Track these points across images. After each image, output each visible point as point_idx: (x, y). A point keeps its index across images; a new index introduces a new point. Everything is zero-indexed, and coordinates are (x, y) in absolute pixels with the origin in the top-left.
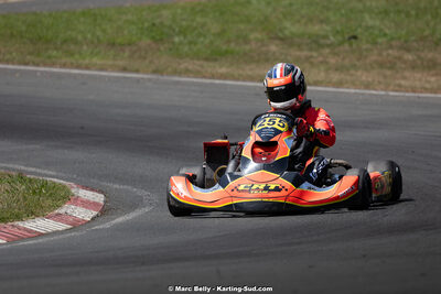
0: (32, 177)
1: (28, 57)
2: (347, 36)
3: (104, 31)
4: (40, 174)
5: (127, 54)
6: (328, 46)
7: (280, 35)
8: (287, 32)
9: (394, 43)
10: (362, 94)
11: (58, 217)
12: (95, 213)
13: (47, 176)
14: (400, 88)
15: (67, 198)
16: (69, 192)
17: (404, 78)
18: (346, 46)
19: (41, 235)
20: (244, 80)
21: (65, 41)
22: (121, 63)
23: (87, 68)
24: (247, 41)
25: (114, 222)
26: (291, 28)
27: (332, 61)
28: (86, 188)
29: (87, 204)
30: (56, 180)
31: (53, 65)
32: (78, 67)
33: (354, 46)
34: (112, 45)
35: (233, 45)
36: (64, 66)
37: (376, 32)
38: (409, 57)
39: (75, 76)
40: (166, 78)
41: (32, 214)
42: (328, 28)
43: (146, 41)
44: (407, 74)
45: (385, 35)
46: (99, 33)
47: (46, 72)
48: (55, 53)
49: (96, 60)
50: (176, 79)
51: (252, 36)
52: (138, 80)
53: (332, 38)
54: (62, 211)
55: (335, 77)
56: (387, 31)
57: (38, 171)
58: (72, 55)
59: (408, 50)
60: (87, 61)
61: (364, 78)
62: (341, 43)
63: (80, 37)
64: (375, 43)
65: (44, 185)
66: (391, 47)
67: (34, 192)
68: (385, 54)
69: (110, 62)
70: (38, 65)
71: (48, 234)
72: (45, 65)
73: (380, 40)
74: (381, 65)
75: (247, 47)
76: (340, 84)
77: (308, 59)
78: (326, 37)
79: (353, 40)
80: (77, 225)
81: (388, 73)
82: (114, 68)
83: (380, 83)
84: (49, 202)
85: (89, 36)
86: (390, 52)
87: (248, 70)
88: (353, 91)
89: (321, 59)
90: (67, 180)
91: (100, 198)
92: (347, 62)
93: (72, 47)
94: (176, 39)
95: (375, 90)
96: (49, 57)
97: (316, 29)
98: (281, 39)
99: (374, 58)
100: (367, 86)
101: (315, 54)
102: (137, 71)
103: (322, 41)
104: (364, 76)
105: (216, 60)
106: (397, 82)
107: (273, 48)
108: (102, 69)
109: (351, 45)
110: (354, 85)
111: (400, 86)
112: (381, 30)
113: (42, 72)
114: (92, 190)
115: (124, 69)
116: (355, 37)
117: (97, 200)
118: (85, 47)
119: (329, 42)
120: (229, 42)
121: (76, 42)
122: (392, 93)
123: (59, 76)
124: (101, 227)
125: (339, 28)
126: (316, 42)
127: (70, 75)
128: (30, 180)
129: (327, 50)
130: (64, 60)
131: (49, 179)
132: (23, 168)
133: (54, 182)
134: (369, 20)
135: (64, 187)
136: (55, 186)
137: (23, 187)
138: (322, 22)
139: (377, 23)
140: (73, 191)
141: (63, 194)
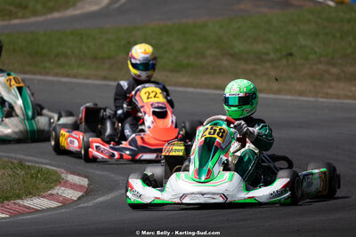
0: (30, 164)
1: (28, 68)
2: (284, 53)
3: (88, 47)
4: (36, 162)
5: (107, 66)
6: (272, 61)
7: (231, 52)
8: (236, 50)
9: (322, 59)
10: (297, 100)
11: (51, 197)
12: (80, 194)
13: (42, 163)
14: (327, 95)
15: (58, 181)
16: (59, 176)
17: (330, 87)
18: (284, 61)
19: (37, 211)
20: (201, 88)
21: (57, 55)
22: (103, 73)
23: (75, 77)
24: (203, 56)
25: (96, 201)
26: (239, 46)
27: (273, 73)
28: (73, 173)
29: (74, 187)
30: (49, 167)
31: (47, 74)
32: (67, 76)
34: (95, 58)
35: (192, 60)
36: (56, 75)
37: (308, 50)
38: (334, 70)
39: (65, 83)
41: (30, 194)
42: (269, 47)
43: (122, 56)
44: (333, 84)
45: (315, 53)
46: (85, 49)
47: (42, 80)
48: (48, 65)
49: (82, 71)
51: (209, 52)
53: (272, 55)
54: (54, 192)
55: (275, 86)
56: (317, 50)
57: (35, 159)
58: (62, 66)
59: (334, 65)
60: (75, 71)
61: (298, 87)
62: (280, 59)
63: (69, 52)
64: (307, 59)
65: (40, 170)
66: (320, 62)
67: (32, 177)
68: (315, 68)
69: (93, 72)
70: (34, 74)
71: (42, 211)
72: (41, 74)
73: (311, 57)
74: (312, 77)
75: (204, 62)
76: (279, 92)
77: (252, 71)
78: (267, 54)
79: (290, 59)
80: (66, 203)
81: (318, 83)
82: (97, 77)
83: (310, 91)
84: (44, 184)
85: (76, 51)
86: (320, 66)
87: (205, 80)
88: (289, 97)
89: (263, 71)
90: (58, 167)
91: (84, 182)
92: (285, 74)
93: (63, 60)
95: (306, 96)
96: (45, 68)
97: (259, 47)
98: (231, 55)
99: (306, 71)
100: (301, 94)
101: (258, 67)
102: (115, 80)
103: (265, 57)
104: (298, 86)
105: (178, 72)
106: (325, 90)
107: (225, 62)
108: (87, 78)
109: (287, 60)
110: (289, 92)
111: (327, 94)
112: (312, 49)
113: (39, 80)
114: (79, 175)
115: (105, 78)
116: (291, 54)
117: (82, 183)
118: (73, 60)
119: (269, 58)
120: (189, 57)
121: (66, 56)
122: (320, 100)
123: (52, 83)
124: (86, 205)
125: (278, 46)
126: (260, 58)
127: (61, 82)
128: (29, 167)
129: (268, 65)
130: (56, 70)
131: (43, 166)
132: (22, 157)
133: (48, 169)
134: (302, 41)
135: (56, 172)
136: (48, 171)
137: (23, 173)
138: (265, 41)
139: (309, 43)
140: (63, 176)
141: (54, 178)
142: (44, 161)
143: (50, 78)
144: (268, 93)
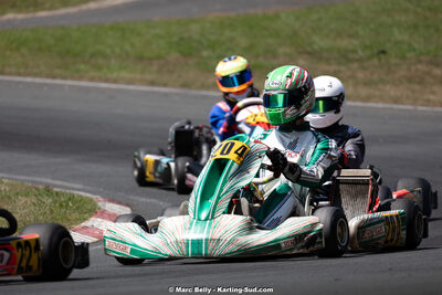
0: (56, 189)
1: (57, 71)
2: (376, 51)
3: (132, 45)
4: (67, 188)
5: (155, 68)
6: (357, 60)
7: (309, 49)
8: (316, 47)
9: (423, 58)
10: (391, 109)
11: (85, 230)
13: (73, 189)
14: (428, 103)
15: (94, 211)
16: (95, 205)
17: (433, 93)
18: (375, 61)
21: (93, 55)
22: (149, 77)
23: (115, 81)
24: (275, 55)
26: (320, 42)
27: (360, 75)
28: (112, 200)
29: (113, 217)
30: (82, 193)
31: (81, 78)
32: (106, 81)
33: (383, 60)
34: (140, 58)
35: (261, 60)
36: (92, 79)
37: (405, 47)
38: (438, 72)
39: (102, 91)
40: (194, 92)
42: (357, 43)
43: (174, 55)
44: (436, 88)
45: (414, 50)
46: (127, 47)
47: (73, 86)
48: (82, 67)
49: (125, 74)
50: (204, 93)
51: (281, 51)
52: (166, 95)
53: (360, 52)
55: (363, 91)
56: (416, 46)
57: (66, 184)
58: (99, 68)
59: (437, 65)
60: (115, 75)
61: (392, 93)
62: (369, 58)
63: (108, 51)
64: (404, 58)
65: (72, 198)
66: (420, 62)
67: (61, 205)
68: (413, 68)
69: (138, 76)
70: (64, 78)
72: (73, 78)
73: (408, 55)
74: (410, 80)
75: (276, 62)
76: (368, 99)
78: (354, 51)
79: (382, 56)
81: (417, 87)
82: (143, 82)
83: (408, 97)
84: (76, 215)
85: (117, 50)
86: (419, 66)
88: (380, 105)
89: (349, 73)
90: (95, 194)
91: (126, 211)
92: (376, 77)
93: (101, 61)
94: (205, 54)
95: (402, 104)
96: (78, 71)
97: (344, 43)
98: (309, 53)
99: (402, 72)
100: (396, 101)
101: (343, 68)
102: (165, 85)
103: (351, 56)
104: (392, 91)
106: (426, 96)
108: (130, 82)
109: (380, 59)
110: (382, 99)
111: (429, 101)
112: (410, 45)
113: (70, 86)
114: (119, 203)
115: (152, 83)
116: (383, 52)
117: (123, 213)
118: (113, 61)
119: (357, 57)
120: (257, 56)
121: (104, 56)
122: (420, 108)
123: (87, 90)
125: (368, 43)
126: (346, 57)
127: (98, 89)
128: (57, 193)
129: (355, 65)
130: (92, 74)
131: (76, 192)
132: (49, 181)
133: (81, 196)
134: (398, 35)
135: (91, 200)
136: (82, 199)
137: (50, 200)
138: (350, 36)
139: (406, 38)
140: (100, 204)
141: (89, 207)
142: (77, 186)
143: (84, 83)
144: (354, 100)
